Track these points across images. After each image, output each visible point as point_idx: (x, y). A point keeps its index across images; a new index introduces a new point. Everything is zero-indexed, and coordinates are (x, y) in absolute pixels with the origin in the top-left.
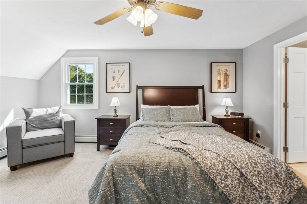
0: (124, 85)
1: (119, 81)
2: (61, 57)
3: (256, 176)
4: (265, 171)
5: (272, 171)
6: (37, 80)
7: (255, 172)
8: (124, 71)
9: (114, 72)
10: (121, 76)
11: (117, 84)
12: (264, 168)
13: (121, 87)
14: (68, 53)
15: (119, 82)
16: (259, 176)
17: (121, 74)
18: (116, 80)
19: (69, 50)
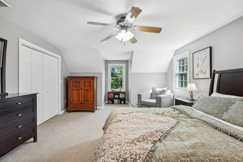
0: (205, 70)
1: (202, 67)
2: (173, 56)
3: (109, 145)
4: (113, 152)
5: (115, 160)
6: (166, 73)
7: (112, 144)
8: (206, 56)
9: (198, 60)
10: (203, 62)
11: (200, 71)
12: (116, 151)
13: (204, 73)
14: (176, 52)
15: (202, 69)
16: (109, 148)
17: (203, 60)
18: (200, 67)
19: (176, 51)
